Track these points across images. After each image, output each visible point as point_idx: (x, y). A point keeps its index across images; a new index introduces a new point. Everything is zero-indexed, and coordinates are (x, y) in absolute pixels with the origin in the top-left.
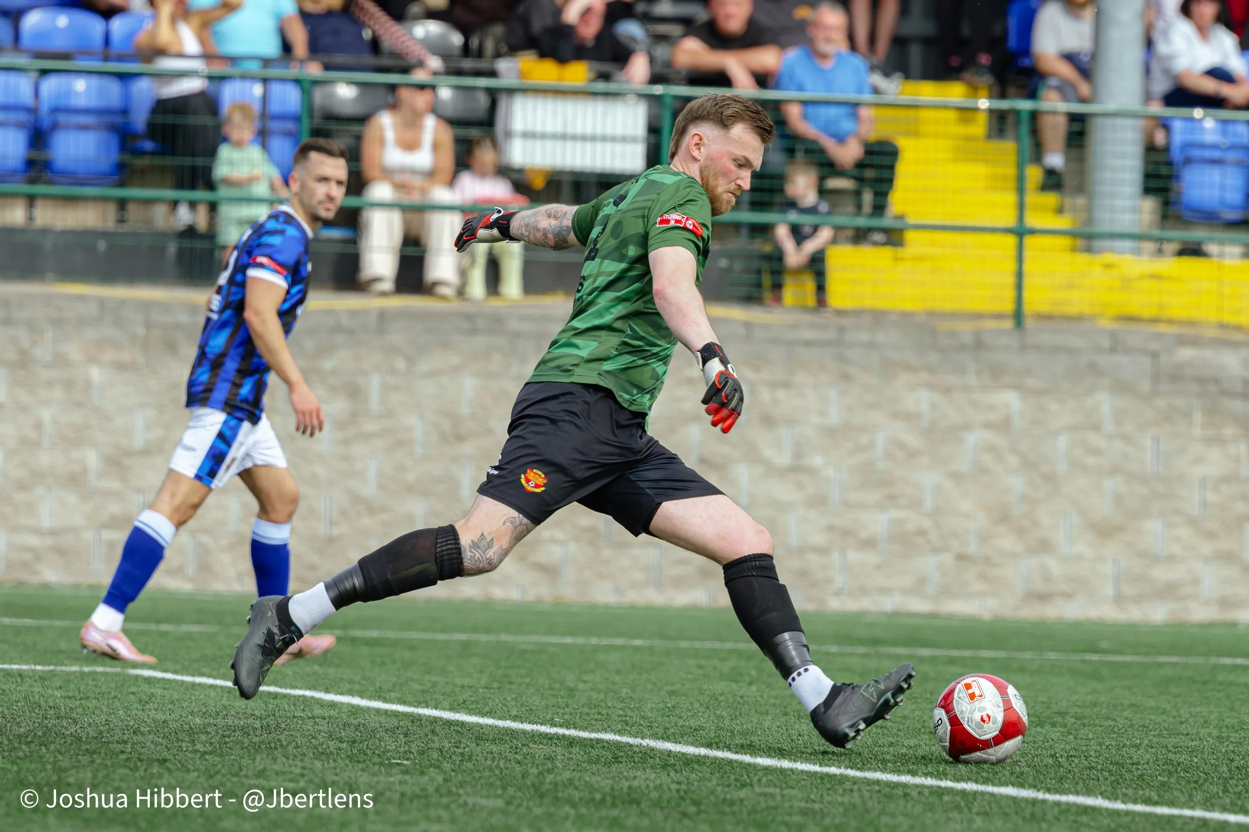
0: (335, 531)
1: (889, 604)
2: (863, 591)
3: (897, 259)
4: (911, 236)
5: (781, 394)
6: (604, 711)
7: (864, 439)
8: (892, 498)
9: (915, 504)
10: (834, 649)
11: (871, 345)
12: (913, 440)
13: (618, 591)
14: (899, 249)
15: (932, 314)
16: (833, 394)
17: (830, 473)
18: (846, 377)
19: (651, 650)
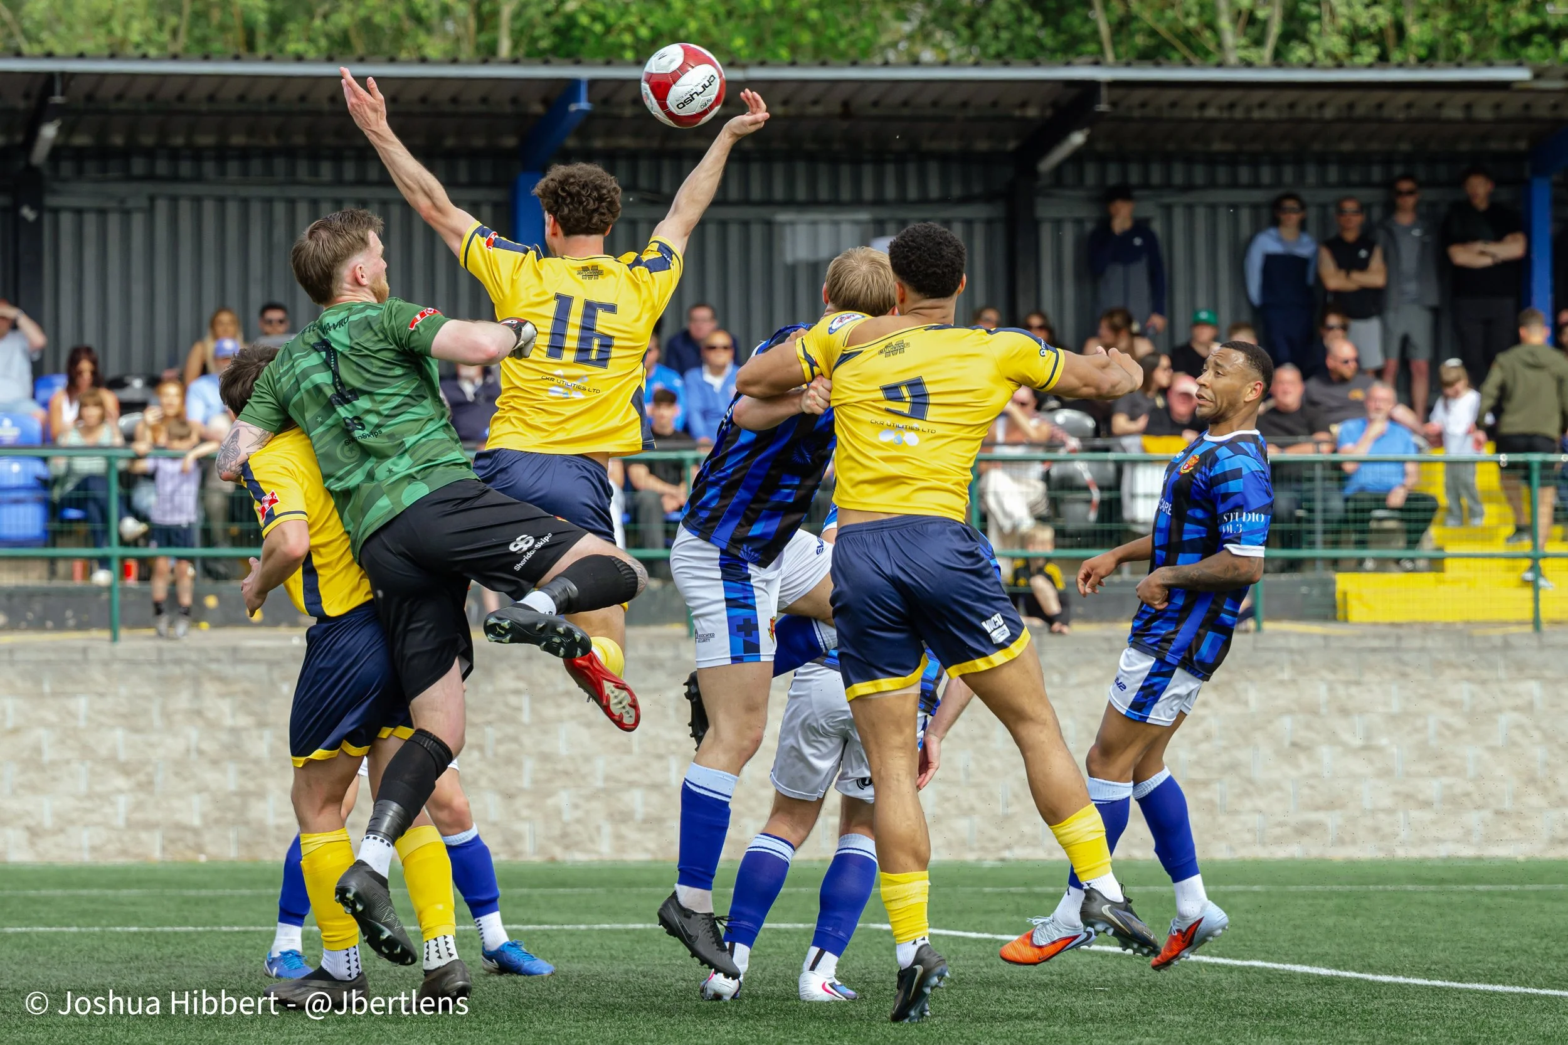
0: (1011, 810)
1: (1442, 851)
2: (1423, 841)
3: (1439, 582)
4: (1448, 563)
5: (1354, 690)
6: (1248, 943)
7: (1419, 723)
8: (1443, 768)
9: (1460, 772)
10: (1410, 887)
11: (1422, 649)
12: (1458, 722)
13: (1231, 849)
14: (1441, 574)
15: (1468, 623)
16: (1394, 688)
17: (1394, 750)
18: (1404, 675)
19: (1269, 894)
